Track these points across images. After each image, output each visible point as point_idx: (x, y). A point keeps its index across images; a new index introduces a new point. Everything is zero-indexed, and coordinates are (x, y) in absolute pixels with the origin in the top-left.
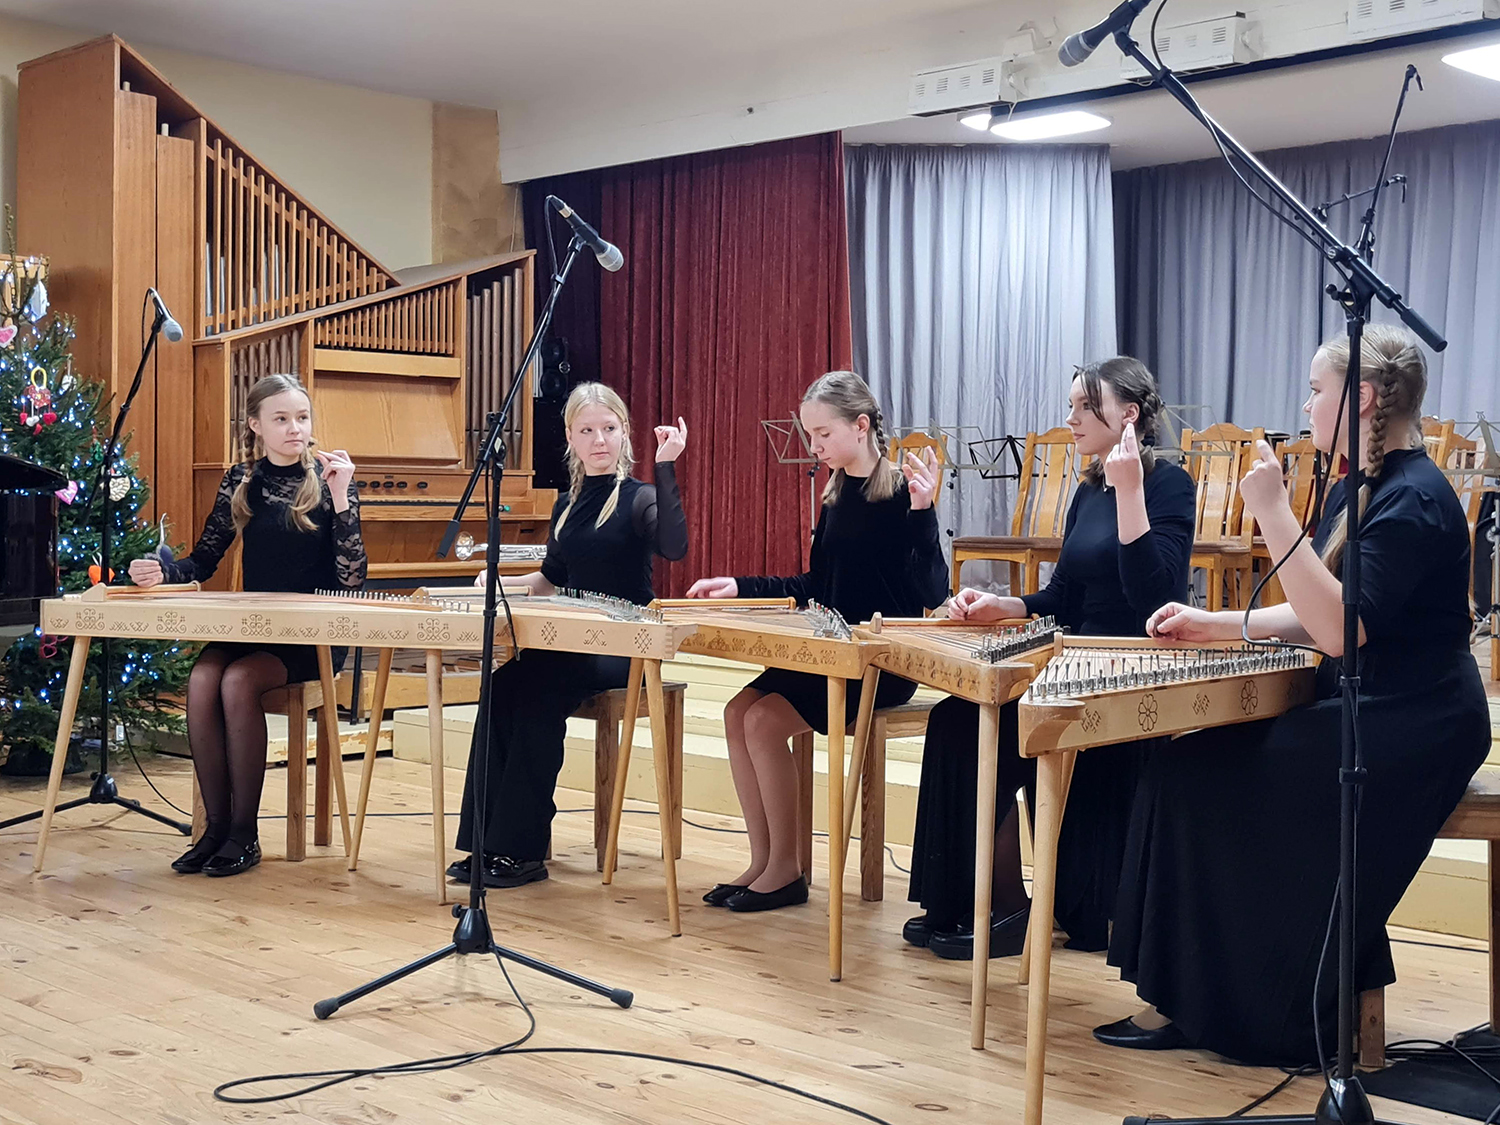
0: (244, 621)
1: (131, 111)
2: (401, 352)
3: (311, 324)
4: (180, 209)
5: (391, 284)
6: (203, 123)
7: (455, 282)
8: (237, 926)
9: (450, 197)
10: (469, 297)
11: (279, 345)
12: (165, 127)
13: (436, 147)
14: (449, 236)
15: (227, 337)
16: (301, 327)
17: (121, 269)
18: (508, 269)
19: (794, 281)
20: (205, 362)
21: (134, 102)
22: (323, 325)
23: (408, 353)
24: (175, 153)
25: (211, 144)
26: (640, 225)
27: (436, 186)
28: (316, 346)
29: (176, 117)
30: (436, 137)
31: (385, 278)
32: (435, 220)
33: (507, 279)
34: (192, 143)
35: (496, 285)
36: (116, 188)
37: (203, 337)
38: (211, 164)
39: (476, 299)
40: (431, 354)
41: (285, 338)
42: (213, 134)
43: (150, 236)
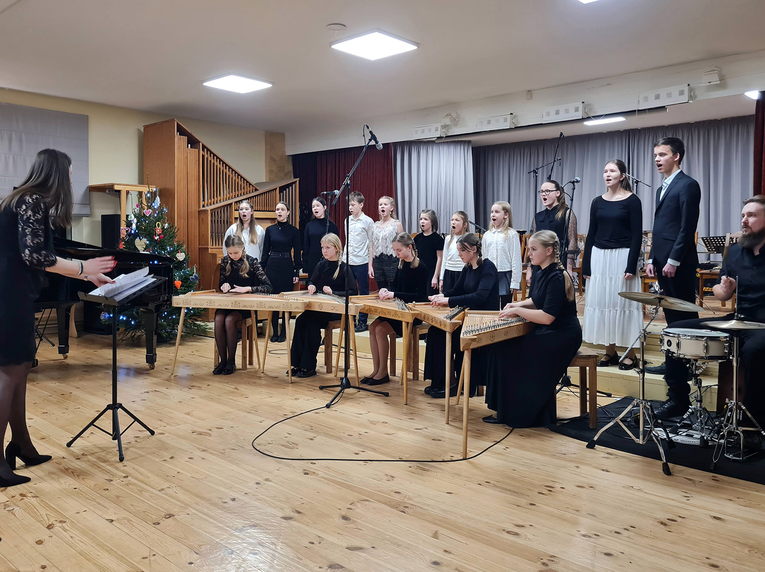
0: (232, 303)
1: (180, 142)
2: (260, 211)
3: (234, 203)
4: (194, 170)
5: (256, 190)
6: (201, 144)
7: (276, 189)
8: (236, 390)
9: (271, 160)
10: (280, 193)
11: (224, 210)
12: (189, 145)
13: (266, 145)
14: (270, 172)
15: (209, 208)
16: (230, 205)
17: (177, 189)
18: (291, 184)
19: (377, 187)
20: (202, 216)
21: (181, 139)
22: (237, 204)
23: (262, 211)
24: (193, 154)
25: (203, 150)
26: (329, 168)
27: (266, 157)
28: (235, 210)
29: (193, 142)
30: (266, 141)
31: (254, 188)
32: (266, 168)
33: (290, 187)
34: (197, 150)
35: (287, 189)
36: (176, 165)
37: (202, 208)
38: (203, 156)
39: (282, 194)
40: (269, 211)
41: (226, 208)
42: (204, 147)
43: (186, 178)
